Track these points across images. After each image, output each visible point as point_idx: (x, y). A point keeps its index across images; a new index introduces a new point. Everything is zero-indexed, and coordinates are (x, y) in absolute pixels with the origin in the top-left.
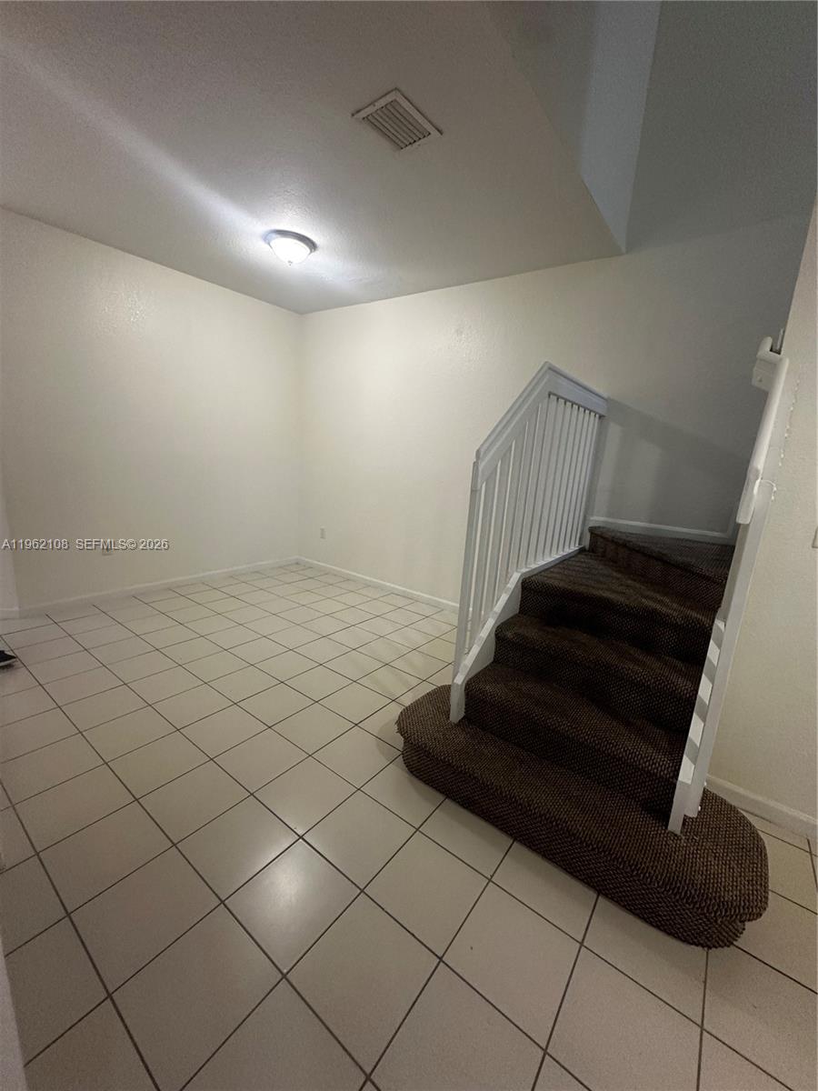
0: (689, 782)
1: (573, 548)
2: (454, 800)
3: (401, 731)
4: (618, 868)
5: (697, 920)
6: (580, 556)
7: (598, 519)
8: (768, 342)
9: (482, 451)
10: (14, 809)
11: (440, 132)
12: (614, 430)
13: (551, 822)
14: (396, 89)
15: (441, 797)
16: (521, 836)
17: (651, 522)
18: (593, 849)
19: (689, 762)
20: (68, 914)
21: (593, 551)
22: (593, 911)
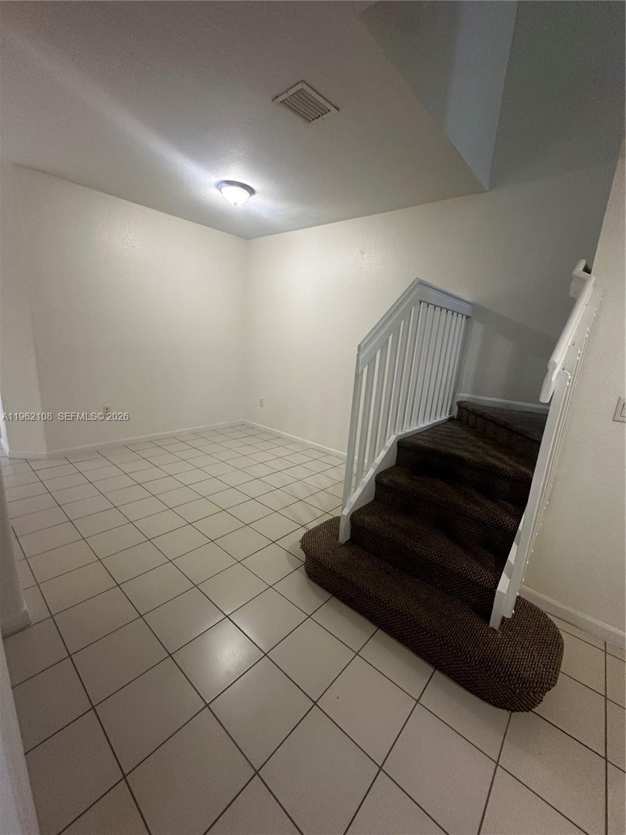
0: (505, 592)
1: (445, 417)
2: (338, 598)
3: (303, 547)
4: (448, 651)
5: (504, 691)
6: (448, 423)
7: (464, 396)
8: (582, 264)
9: (363, 346)
10: (39, 587)
11: (338, 109)
12: (478, 328)
13: (403, 616)
14: (303, 81)
15: (329, 596)
16: (383, 625)
17: (504, 398)
18: (431, 636)
19: (506, 577)
20: (70, 656)
21: (460, 421)
22: (430, 679)
